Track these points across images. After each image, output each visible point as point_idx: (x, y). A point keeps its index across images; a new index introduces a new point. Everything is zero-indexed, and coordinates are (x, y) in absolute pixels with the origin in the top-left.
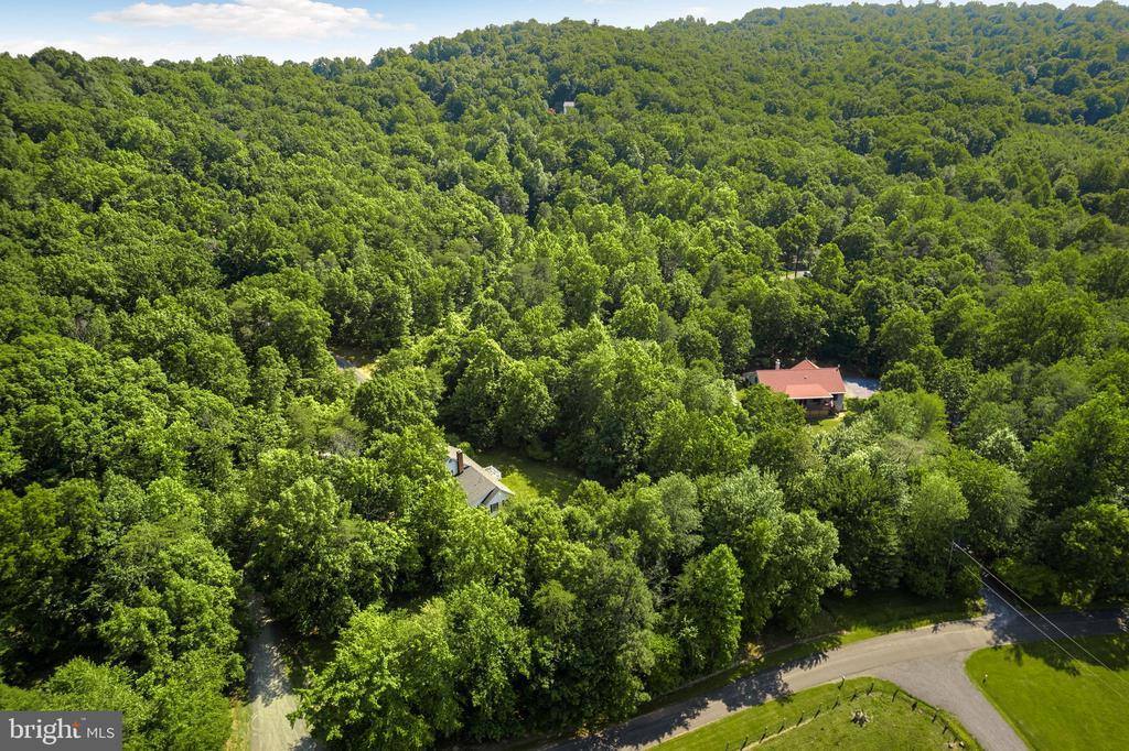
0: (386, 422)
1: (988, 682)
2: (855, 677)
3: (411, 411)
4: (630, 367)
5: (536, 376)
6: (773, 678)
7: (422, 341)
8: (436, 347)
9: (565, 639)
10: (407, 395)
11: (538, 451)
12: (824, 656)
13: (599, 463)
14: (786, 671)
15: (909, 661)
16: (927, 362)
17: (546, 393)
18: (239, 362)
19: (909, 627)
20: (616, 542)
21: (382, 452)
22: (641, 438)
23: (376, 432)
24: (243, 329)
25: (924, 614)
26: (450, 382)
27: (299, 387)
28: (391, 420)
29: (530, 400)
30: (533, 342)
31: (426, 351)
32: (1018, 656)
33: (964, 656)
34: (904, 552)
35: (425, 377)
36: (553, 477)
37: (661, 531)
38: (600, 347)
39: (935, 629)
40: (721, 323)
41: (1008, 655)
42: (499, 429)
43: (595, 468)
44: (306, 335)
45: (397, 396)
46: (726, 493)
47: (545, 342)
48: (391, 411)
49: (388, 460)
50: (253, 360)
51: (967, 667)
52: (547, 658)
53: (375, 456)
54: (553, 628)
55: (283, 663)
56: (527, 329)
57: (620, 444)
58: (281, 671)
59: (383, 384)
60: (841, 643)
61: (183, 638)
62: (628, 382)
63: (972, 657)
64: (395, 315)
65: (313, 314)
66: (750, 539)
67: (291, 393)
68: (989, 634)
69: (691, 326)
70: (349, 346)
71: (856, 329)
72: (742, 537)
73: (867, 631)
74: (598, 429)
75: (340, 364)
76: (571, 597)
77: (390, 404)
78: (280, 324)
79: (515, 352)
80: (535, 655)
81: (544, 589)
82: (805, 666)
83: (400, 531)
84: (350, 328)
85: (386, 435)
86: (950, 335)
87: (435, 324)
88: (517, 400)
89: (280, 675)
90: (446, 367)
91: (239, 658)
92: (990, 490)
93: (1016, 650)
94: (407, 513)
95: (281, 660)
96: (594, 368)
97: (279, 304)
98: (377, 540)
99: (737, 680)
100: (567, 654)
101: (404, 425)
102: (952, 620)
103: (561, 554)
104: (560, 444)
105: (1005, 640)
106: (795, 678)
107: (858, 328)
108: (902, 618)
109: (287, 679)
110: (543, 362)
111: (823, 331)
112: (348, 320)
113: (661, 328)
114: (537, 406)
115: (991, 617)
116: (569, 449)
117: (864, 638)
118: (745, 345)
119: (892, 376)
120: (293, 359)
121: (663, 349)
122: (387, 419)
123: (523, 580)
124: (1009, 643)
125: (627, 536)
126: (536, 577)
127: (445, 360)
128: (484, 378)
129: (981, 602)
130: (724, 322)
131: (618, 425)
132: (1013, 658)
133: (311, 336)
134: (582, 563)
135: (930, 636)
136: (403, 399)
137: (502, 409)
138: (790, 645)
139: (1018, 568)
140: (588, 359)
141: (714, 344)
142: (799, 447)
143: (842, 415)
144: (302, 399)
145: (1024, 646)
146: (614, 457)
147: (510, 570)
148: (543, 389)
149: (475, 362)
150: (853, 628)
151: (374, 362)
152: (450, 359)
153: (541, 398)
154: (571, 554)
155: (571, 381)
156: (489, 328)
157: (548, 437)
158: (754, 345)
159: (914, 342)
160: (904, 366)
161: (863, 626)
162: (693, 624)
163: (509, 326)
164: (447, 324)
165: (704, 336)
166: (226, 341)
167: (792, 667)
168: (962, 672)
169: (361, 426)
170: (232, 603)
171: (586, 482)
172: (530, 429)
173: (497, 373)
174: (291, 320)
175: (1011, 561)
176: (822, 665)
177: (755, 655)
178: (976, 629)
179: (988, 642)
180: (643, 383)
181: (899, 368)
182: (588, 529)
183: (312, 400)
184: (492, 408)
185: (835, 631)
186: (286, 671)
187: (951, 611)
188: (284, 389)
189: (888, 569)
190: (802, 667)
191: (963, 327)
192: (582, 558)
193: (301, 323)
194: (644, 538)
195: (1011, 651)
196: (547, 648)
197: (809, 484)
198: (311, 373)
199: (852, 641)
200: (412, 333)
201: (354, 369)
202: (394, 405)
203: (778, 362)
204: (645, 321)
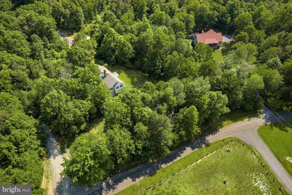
0: (78, 63)
1: (263, 136)
2: (227, 137)
3: (87, 58)
4: (159, 38)
5: (127, 41)
6: (204, 139)
7: (88, 25)
8: (94, 30)
9: (145, 139)
10: (84, 52)
11: (130, 65)
12: (219, 131)
13: (149, 69)
14: (208, 136)
15: (242, 131)
16: (250, 31)
17: (131, 47)
18: (24, 41)
19: (242, 120)
20: (160, 107)
21: (79, 75)
22: (162, 61)
23: (76, 66)
24: (24, 27)
25: (246, 115)
26: (99, 42)
27: (49, 47)
28: (80, 62)
29: (126, 49)
30: (125, 27)
31: (90, 31)
32: (272, 127)
33: (257, 128)
34: (243, 98)
35: (90, 42)
36: (135, 73)
37: (173, 102)
38: (148, 30)
39: (249, 120)
40: (185, 18)
41: (269, 127)
42: (116, 58)
43: (148, 71)
44: (48, 28)
45: (81, 53)
46: (193, 86)
47: (129, 28)
48: (80, 59)
49: (81, 78)
50: (29, 40)
51: (258, 132)
52: (140, 146)
53: (76, 77)
54: (141, 138)
55: (57, 144)
56: (123, 23)
57: (156, 64)
58: (57, 147)
59: (76, 49)
60: (223, 126)
61: (20, 150)
62: (158, 44)
63: (259, 128)
64: (78, 18)
65: (49, 20)
66: (201, 102)
67: (46, 50)
68: (264, 121)
69: (176, 19)
70: (64, 29)
71: (226, 18)
72: (198, 101)
73: (230, 122)
74: (148, 58)
75: (62, 36)
76: (146, 128)
77: (79, 56)
78: (37, 25)
79: (119, 31)
80: (136, 147)
81: (137, 125)
82: (213, 134)
83: (88, 102)
84: (63, 23)
85: (79, 68)
86: (257, 21)
87: (92, 19)
88: (122, 49)
89: (57, 149)
90: (97, 37)
91: (42, 149)
92: (272, 79)
93: (271, 126)
94: (89, 95)
95: (57, 143)
96: (146, 38)
97: (36, 18)
98: (81, 107)
99: (194, 140)
100: (146, 144)
101: (85, 63)
102: (254, 116)
103: (142, 112)
104: (136, 63)
105: (268, 122)
106: (210, 139)
107: (227, 18)
108: (240, 117)
109: (60, 150)
110: (129, 36)
111: (216, 19)
112: (62, 20)
113: (167, 21)
114: (128, 51)
115: (264, 115)
116: (139, 64)
117: (229, 124)
118: (193, 25)
119: (239, 37)
120: (45, 38)
121: (168, 30)
122: (79, 62)
123: (130, 121)
124: (269, 123)
125: (163, 106)
126: (134, 120)
127: (97, 34)
128: (110, 42)
129: (262, 110)
130: (187, 18)
131: (155, 57)
132: (270, 128)
133: (49, 29)
134: (149, 115)
135: (248, 122)
136: (83, 54)
137: (117, 51)
138: (209, 127)
139: (274, 101)
140: (144, 34)
141: (184, 26)
142: (215, 68)
143: (221, 48)
144: (51, 51)
145: (273, 124)
146: (154, 67)
147: (126, 119)
148: (130, 45)
149: (106, 36)
150: (226, 121)
151: (73, 35)
152: (98, 34)
153: (129, 48)
154: (145, 113)
155: (138, 42)
156: (110, 22)
157: (132, 60)
158: (195, 25)
159: (246, 24)
160: (243, 33)
161: (229, 120)
162: (183, 130)
163: (116, 22)
164: (96, 19)
165: (181, 24)
166: (19, 33)
167: (210, 135)
168: (256, 133)
169: (70, 65)
170: (36, 133)
171: (147, 82)
172: (126, 58)
173: (114, 39)
174: (41, 23)
175: (272, 99)
176: (218, 134)
177: (199, 131)
178: (260, 119)
179: (264, 123)
180: (163, 44)
181: (242, 34)
182: (149, 100)
183: (54, 51)
184: (114, 51)
185: (221, 122)
186: (59, 147)
187: (254, 114)
188: (44, 48)
189: (238, 103)
190: (212, 135)
191: (261, 18)
192: (149, 114)
193: (45, 24)
194: (168, 104)
195: (270, 126)
196: (139, 144)
197: (218, 79)
198: (52, 41)
199: (226, 125)
200: (85, 23)
201: (67, 38)
202: (81, 57)
203: (203, 31)
204: (162, 18)
